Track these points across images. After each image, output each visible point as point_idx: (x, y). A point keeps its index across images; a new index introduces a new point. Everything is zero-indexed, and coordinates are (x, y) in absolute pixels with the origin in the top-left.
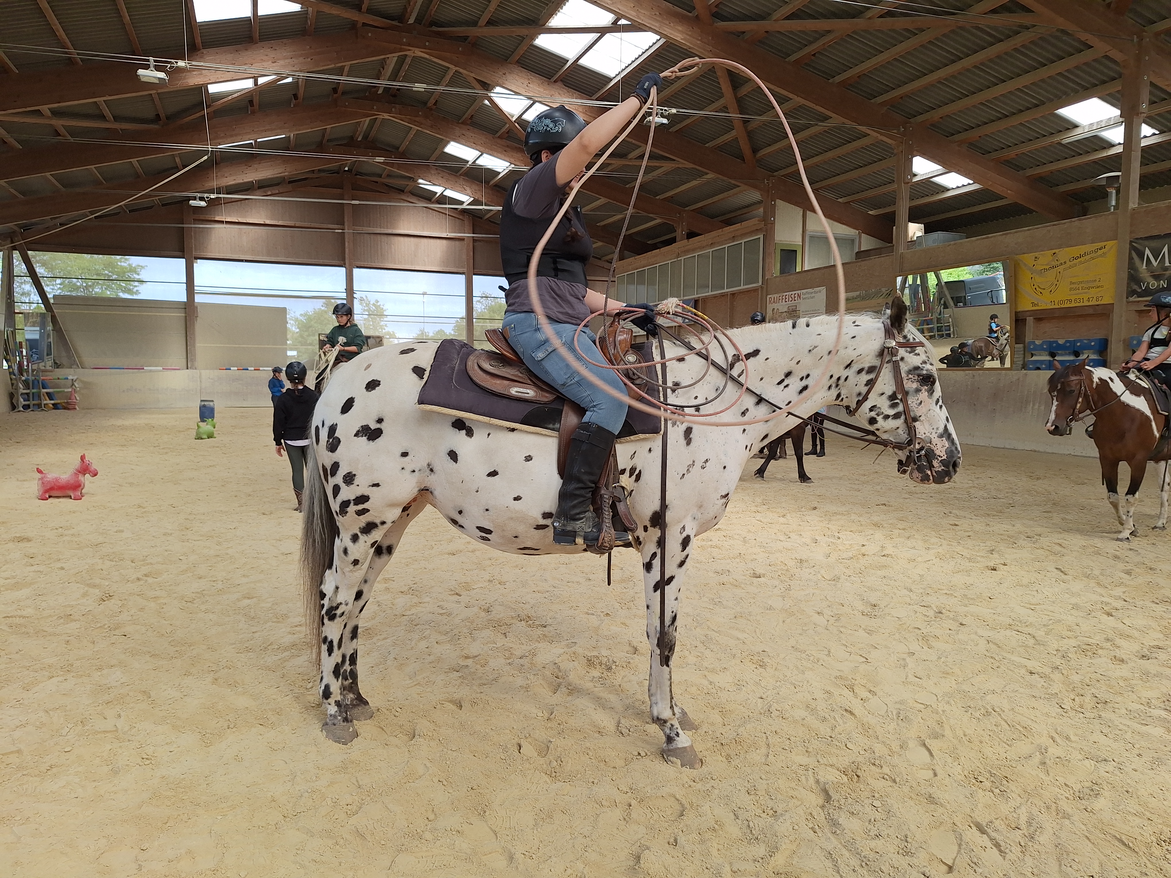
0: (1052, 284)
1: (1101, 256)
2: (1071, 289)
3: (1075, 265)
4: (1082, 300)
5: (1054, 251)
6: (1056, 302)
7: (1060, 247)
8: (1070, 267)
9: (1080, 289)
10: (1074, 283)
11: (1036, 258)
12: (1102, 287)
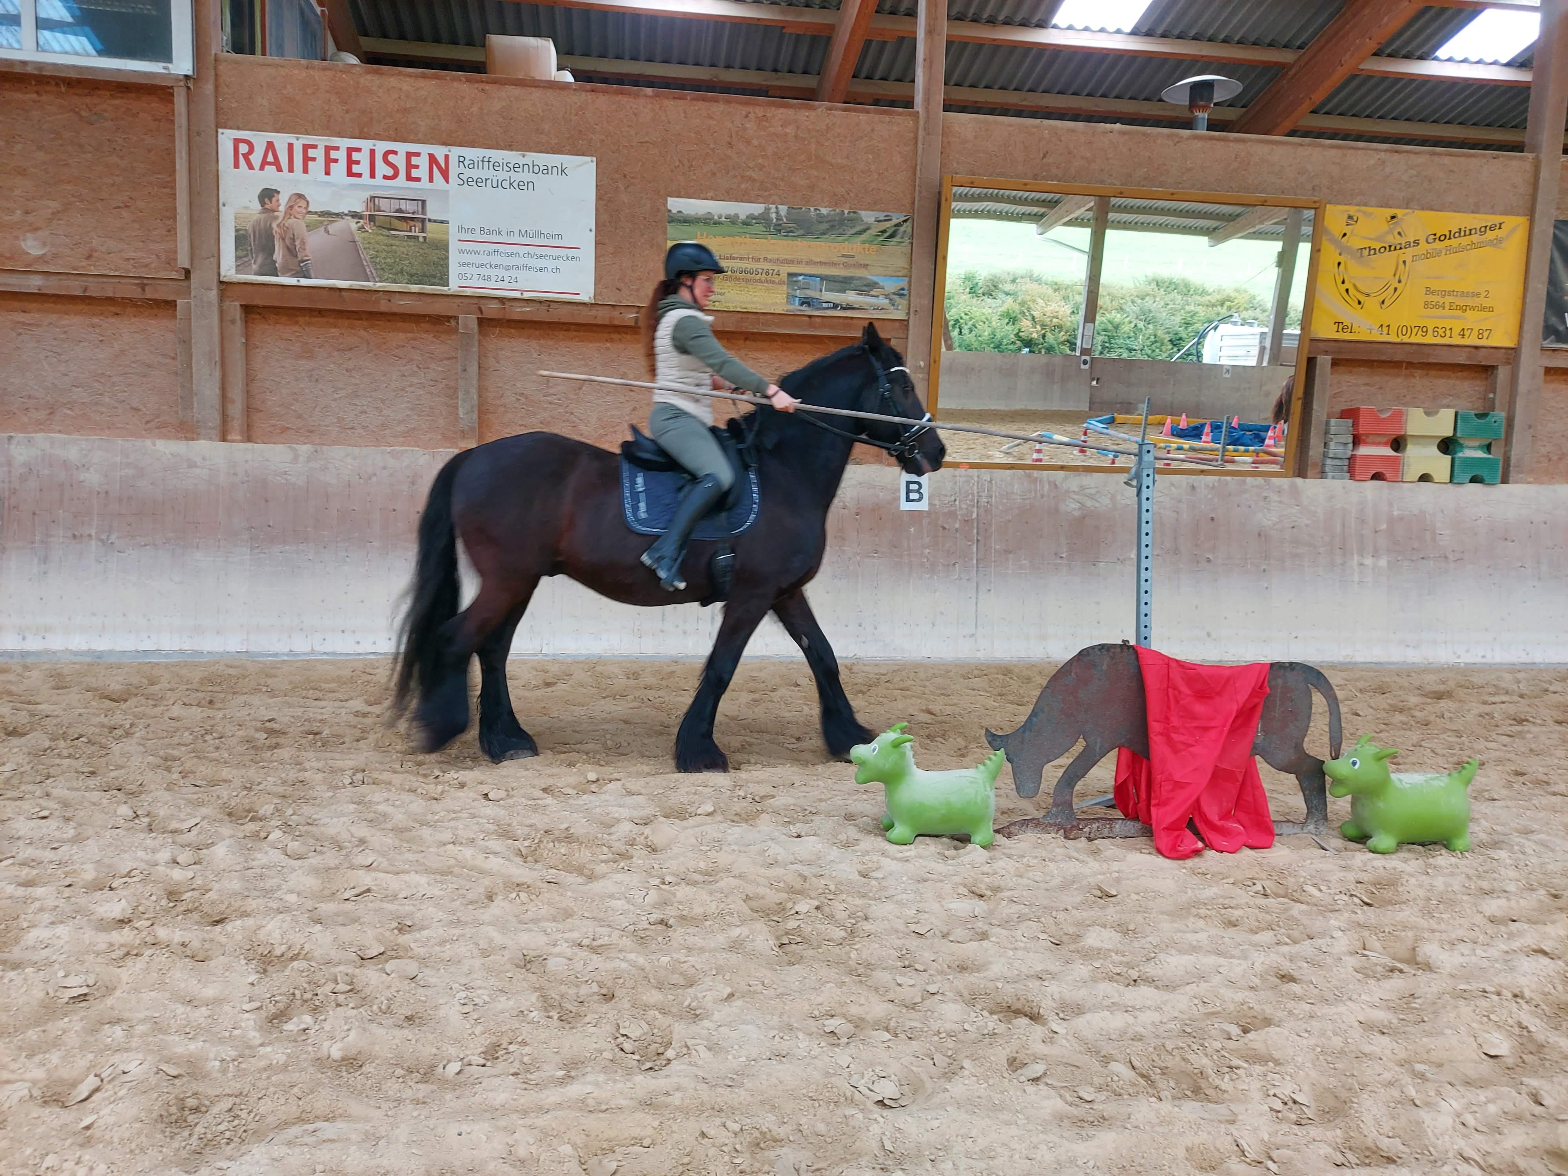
0: (1386, 287)
1: (1491, 243)
2: (1426, 305)
3: (1438, 254)
4: (1448, 333)
5: (1393, 211)
6: (1393, 329)
7: (1407, 204)
8: (1427, 256)
9: (1447, 305)
10: (1433, 293)
11: (1350, 217)
12: (1491, 309)
